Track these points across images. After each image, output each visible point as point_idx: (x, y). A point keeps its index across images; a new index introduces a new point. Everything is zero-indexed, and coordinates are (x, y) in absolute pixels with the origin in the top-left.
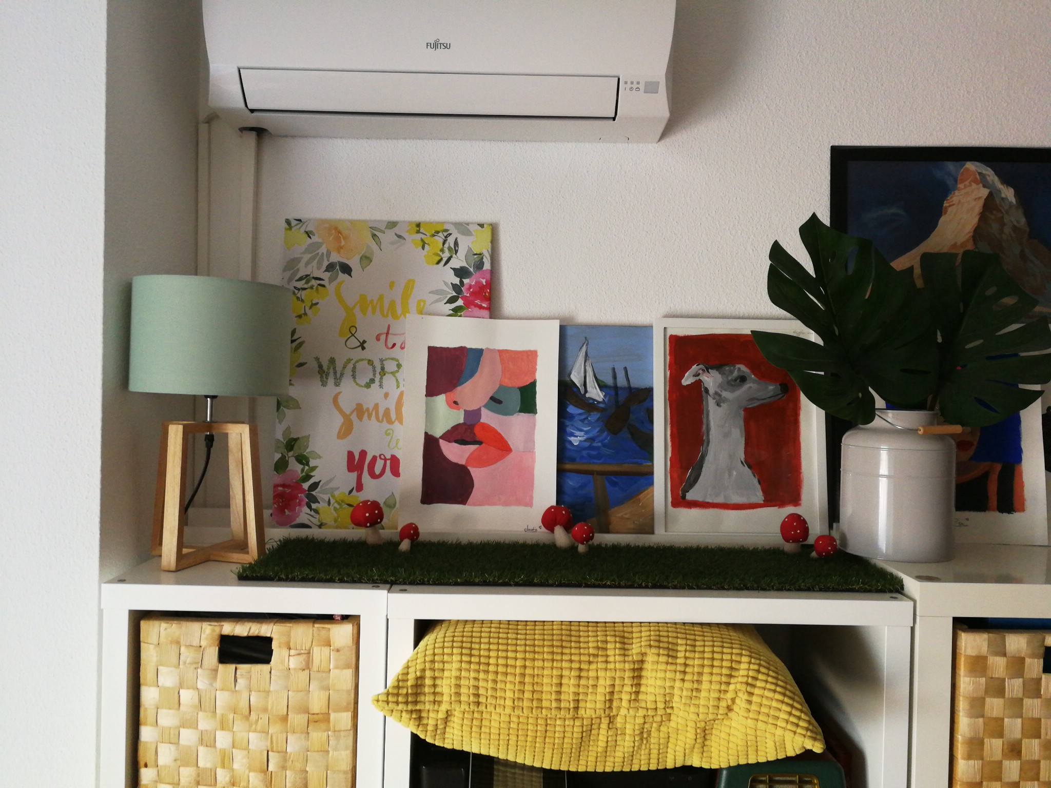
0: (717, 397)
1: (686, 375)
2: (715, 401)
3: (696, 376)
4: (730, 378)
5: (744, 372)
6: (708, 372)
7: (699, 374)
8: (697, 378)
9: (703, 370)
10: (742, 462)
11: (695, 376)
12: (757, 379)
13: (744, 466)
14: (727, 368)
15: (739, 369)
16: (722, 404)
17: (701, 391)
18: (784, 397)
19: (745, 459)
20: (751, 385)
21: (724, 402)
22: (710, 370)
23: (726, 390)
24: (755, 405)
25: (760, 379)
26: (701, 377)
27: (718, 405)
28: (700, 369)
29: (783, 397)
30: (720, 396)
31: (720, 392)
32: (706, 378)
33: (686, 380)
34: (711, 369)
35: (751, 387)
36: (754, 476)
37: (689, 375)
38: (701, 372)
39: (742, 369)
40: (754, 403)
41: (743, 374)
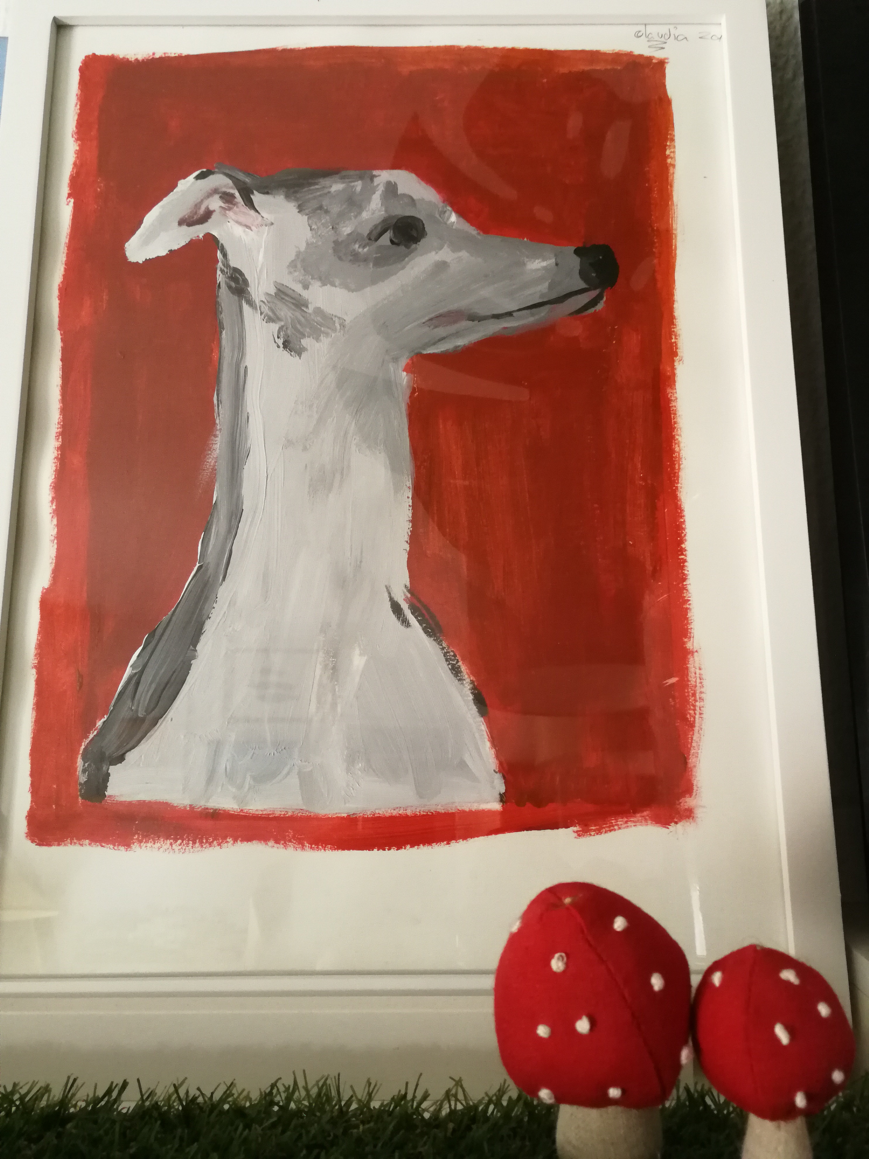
0: (286, 312)
1: (150, 218)
2: (275, 327)
3: (190, 225)
4: (347, 229)
5: (412, 201)
6: (250, 203)
7: (208, 215)
8: (199, 231)
9: (227, 198)
10: (396, 608)
11: (187, 222)
12: (472, 231)
13: (405, 623)
14: (337, 187)
15: (391, 189)
16: (305, 342)
17: (214, 286)
18: (600, 306)
19: (412, 591)
20: (445, 254)
21: (316, 334)
22: (257, 198)
23: (325, 280)
24: (461, 342)
25: (484, 228)
26: (212, 228)
27: (286, 345)
28: (215, 191)
29: (593, 302)
30: (300, 304)
31: (298, 288)
32: (238, 231)
33: (146, 242)
34: (265, 190)
35: (442, 266)
36: (456, 671)
37: (161, 219)
38: (215, 203)
39: (401, 190)
40: (457, 334)
41: (409, 212)
